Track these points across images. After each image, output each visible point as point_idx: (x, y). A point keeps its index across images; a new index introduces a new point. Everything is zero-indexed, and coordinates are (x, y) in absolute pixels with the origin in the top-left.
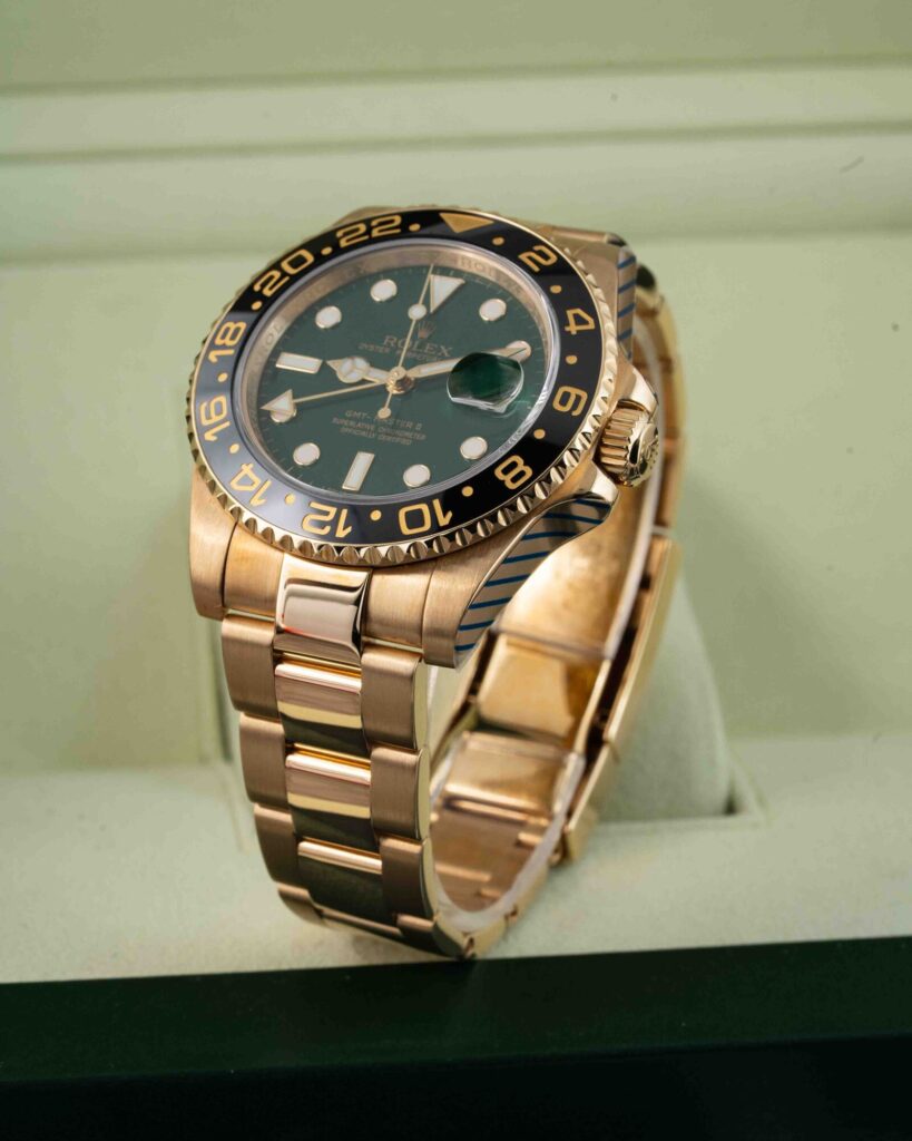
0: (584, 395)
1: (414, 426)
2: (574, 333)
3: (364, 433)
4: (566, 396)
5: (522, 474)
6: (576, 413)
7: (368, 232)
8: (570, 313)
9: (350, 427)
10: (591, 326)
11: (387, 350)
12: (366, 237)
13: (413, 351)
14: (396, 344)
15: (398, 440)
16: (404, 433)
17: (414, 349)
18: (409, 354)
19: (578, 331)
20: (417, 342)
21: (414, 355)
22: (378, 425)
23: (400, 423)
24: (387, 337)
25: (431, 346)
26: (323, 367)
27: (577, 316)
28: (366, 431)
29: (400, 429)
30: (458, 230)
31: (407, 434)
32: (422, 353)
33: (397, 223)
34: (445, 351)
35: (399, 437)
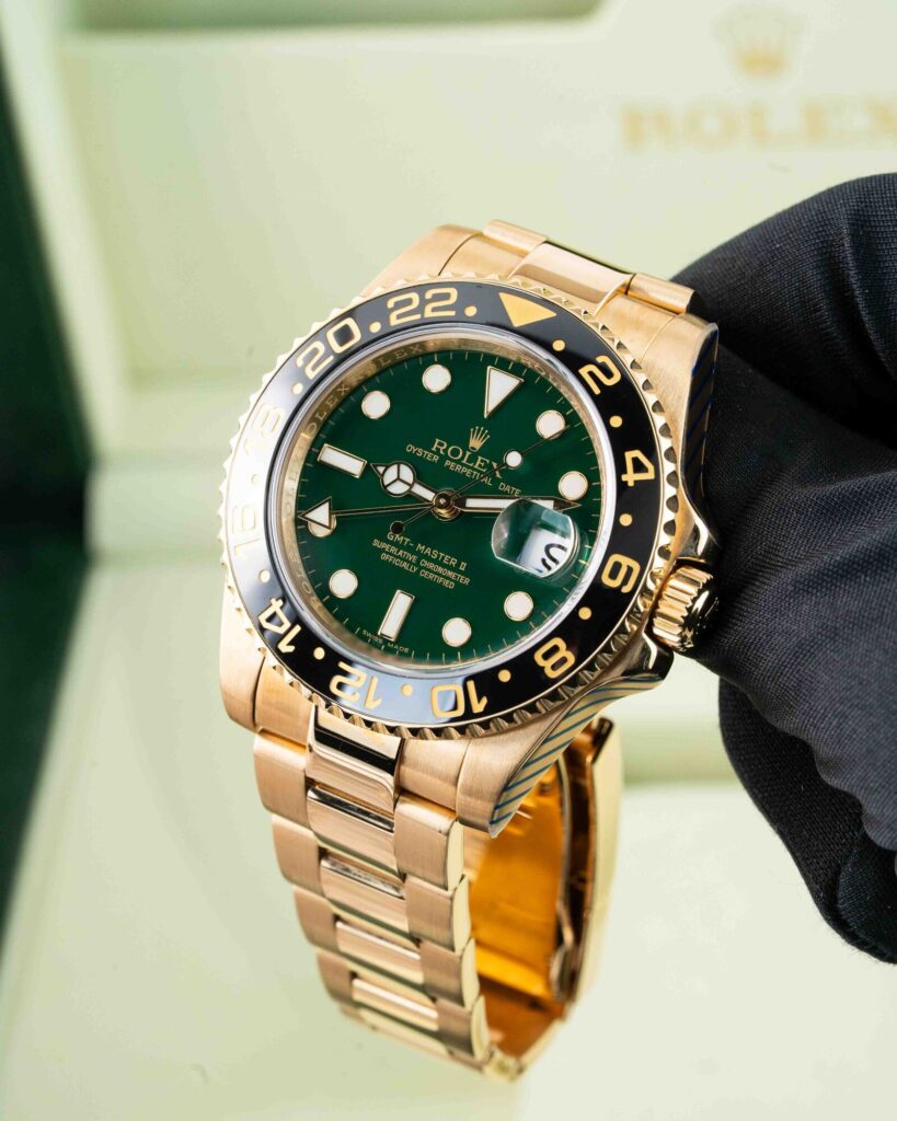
0: (636, 567)
1: (458, 565)
2: (631, 484)
3: (405, 565)
4: (617, 566)
5: (564, 660)
6: (626, 589)
7: (420, 309)
8: (629, 455)
9: (391, 554)
10: (650, 475)
11: (436, 458)
12: (418, 317)
13: (463, 465)
14: (445, 451)
15: (440, 580)
16: (446, 573)
17: (464, 461)
18: (459, 467)
19: (635, 482)
20: (468, 453)
21: (464, 470)
22: (421, 556)
23: (443, 558)
24: (437, 441)
25: (482, 461)
26: (367, 470)
27: (636, 461)
28: (408, 561)
29: (444, 566)
30: (517, 323)
31: (450, 573)
32: (472, 468)
33: (453, 300)
34: (497, 470)
35: (441, 575)
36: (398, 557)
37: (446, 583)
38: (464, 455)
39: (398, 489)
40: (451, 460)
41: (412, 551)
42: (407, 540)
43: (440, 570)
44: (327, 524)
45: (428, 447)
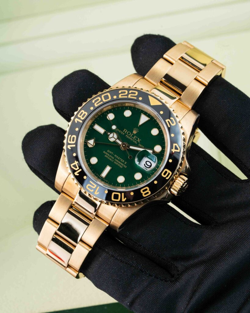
0: (171, 173)
1: (124, 162)
2: (173, 152)
3: (111, 159)
4: (166, 172)
5: (148, 193)
6: (167, 178)
7: (127, 95)
8: (174, 145)
9: (108, 156)
10: (178, 151)
11: (124, 134)
12: (126, 97)
13: (130, 137)
14: (126, 132)
16: (121, 164)
18: (129, 137)
19: (175, 152)
21: (130, 138)
22: (115, 158)
23: (121, 160)
25: (135, 137)
26: (105, 133)
28: (111, 158)
29: (121, 162)
30: (152, 104)
31: (122, 164)
33: (136, 94)
34: (139, 140)
35: (119, 164)
36: (109, 157)
37: (120, 166)
38: (131, 135)
39: (112, 140)
40: (128, 135)
41: (113, 156)
42: (112, 153)
43: (119, 162)
44: (93, 144)
45: (122, 130)
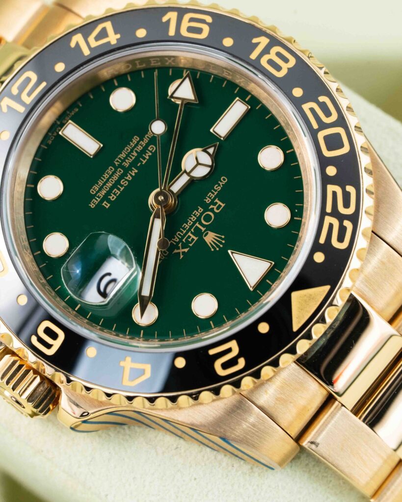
0: (50, 352)
1: (109, 201)
2: (122, 364)
3: (123, 155)
4: (54, 336)
6: (33, 338)
7: (335, 213)
8: (148, 368)
9: (136, 145)
11: (208, 200)
13: (194, 223)
14: (212, 210)
15: (101, 183)
16: (105, 189)
17: (197, 224)
18: (193, 218)
19: (124, 368)
20: (203, 229)
21: (190, 223)
22: (126, 171)
23: (119, 189)
24: (223, 205)
25: (193, 239)
26: (215, 138)
27: (143, 372)
28: (126, 158)
29: (112, 189)
30: (295, 295)
31: (104, 192)
32: (190, 229)
33: (335, 243)
34: (181, 250)
35: (104, 184)
36: (132, 151)
37: (96, 187)
38: (203, 226)
39: (188, 161)
40: (202, 214)
41: (133, 164)
42: (144, 162)
43: (109, 185)
44: (175, 95)
45: (220, 196)
